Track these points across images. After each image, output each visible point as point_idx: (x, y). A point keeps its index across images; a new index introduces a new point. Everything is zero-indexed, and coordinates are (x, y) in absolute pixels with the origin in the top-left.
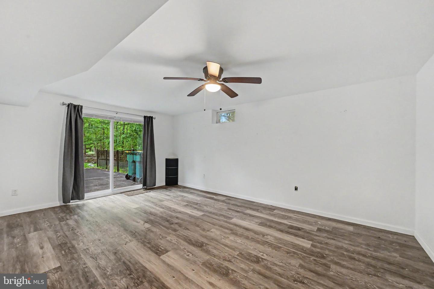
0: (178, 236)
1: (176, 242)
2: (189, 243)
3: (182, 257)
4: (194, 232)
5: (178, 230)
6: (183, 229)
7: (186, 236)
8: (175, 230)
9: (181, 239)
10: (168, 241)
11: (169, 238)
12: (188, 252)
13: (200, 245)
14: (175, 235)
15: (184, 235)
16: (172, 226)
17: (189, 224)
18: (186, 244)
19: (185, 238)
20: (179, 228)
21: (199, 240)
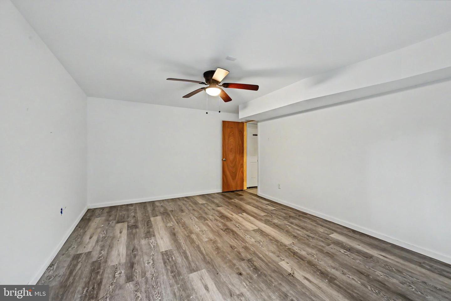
0: (243, 241)
1: (246, 236)
2: (236, 233)
3: (243, 226)
4: (227, 241)
5: (243, 247)
6: (236, 248)
7: (236, 239)
8: (246, 248)
9: (241, 237)
10: (254, 238)
11: (253, 240)
12: (238, 228)
13: (228, 230)
14: (247, 242)
15: (237, 240)
16: (249, 257)
17: (226, 254)
18: (238, 233)
19: (238, 237)
20: (241, 250)
21: (226, 233)
